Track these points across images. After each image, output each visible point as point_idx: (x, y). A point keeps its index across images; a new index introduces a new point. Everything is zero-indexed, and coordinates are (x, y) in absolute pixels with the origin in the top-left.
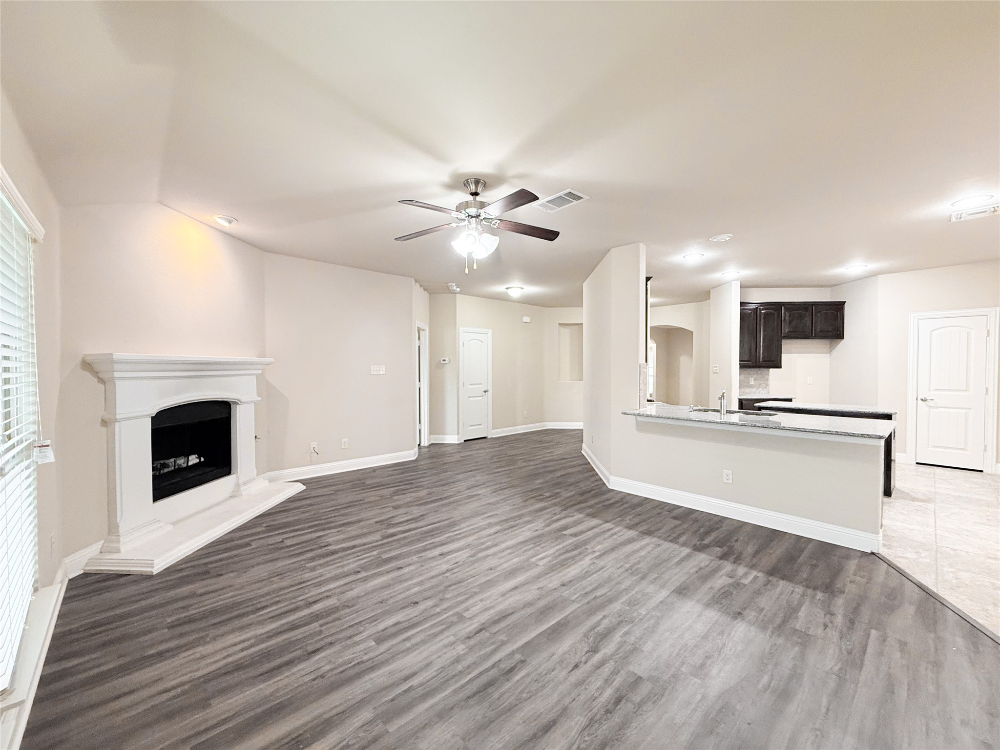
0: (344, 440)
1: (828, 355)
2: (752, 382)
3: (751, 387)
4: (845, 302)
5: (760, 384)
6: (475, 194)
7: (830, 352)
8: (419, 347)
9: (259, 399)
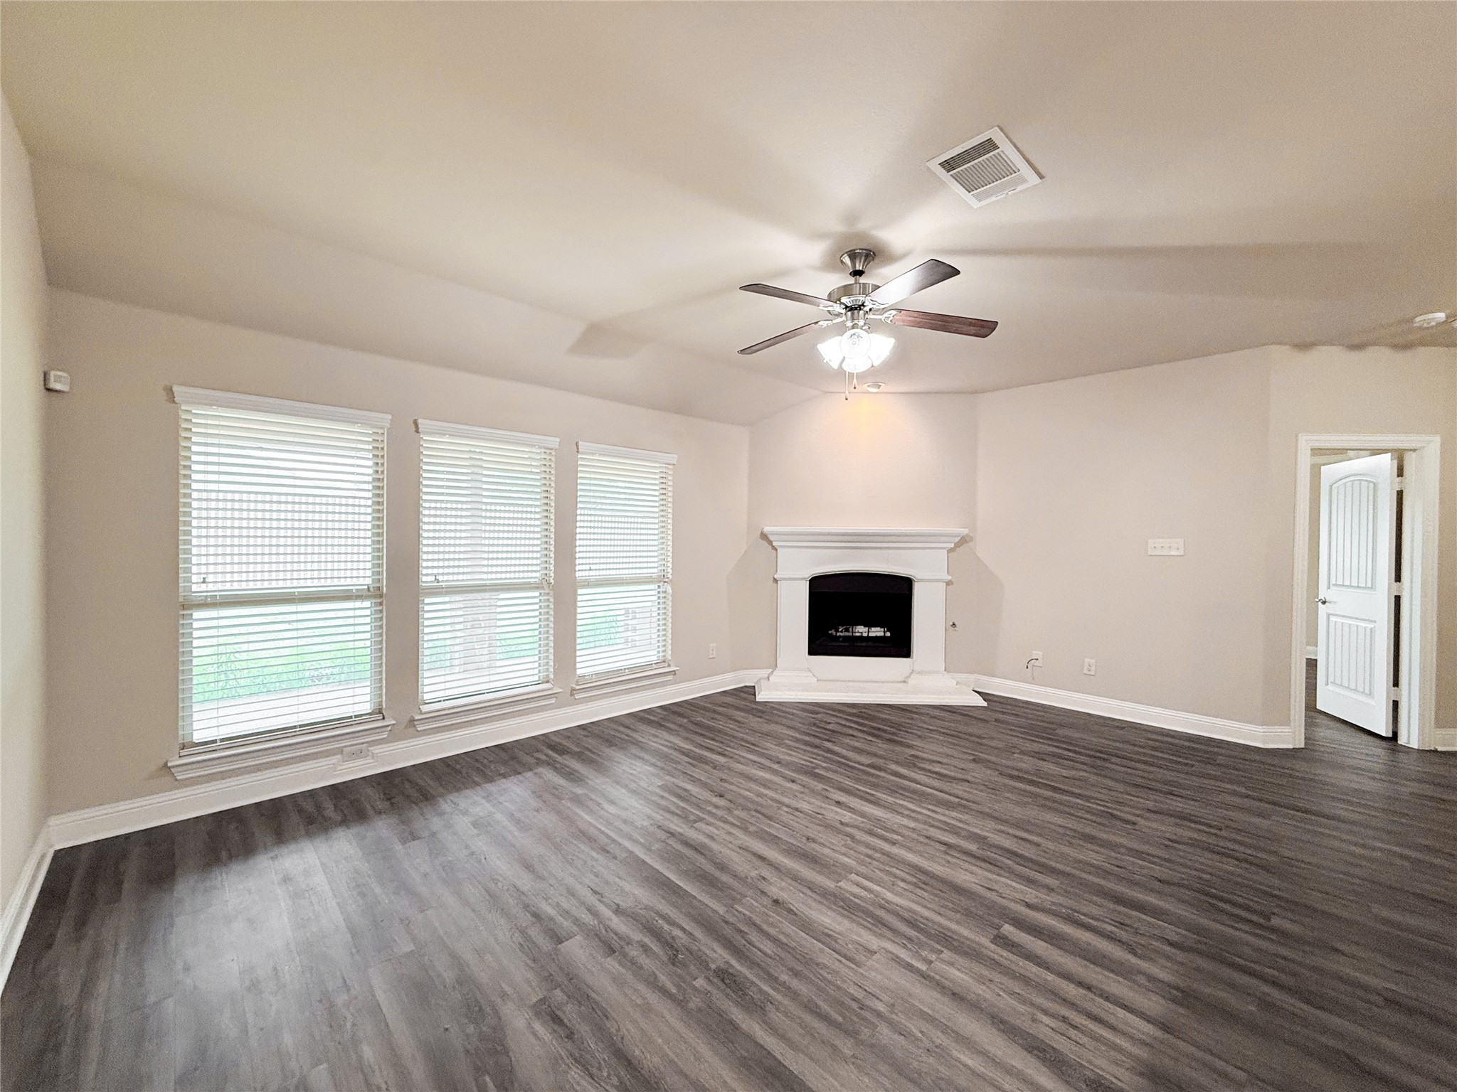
0: (1087, 660)
6: (857, 273)
8: (1400, 494)
9: (950, 578)
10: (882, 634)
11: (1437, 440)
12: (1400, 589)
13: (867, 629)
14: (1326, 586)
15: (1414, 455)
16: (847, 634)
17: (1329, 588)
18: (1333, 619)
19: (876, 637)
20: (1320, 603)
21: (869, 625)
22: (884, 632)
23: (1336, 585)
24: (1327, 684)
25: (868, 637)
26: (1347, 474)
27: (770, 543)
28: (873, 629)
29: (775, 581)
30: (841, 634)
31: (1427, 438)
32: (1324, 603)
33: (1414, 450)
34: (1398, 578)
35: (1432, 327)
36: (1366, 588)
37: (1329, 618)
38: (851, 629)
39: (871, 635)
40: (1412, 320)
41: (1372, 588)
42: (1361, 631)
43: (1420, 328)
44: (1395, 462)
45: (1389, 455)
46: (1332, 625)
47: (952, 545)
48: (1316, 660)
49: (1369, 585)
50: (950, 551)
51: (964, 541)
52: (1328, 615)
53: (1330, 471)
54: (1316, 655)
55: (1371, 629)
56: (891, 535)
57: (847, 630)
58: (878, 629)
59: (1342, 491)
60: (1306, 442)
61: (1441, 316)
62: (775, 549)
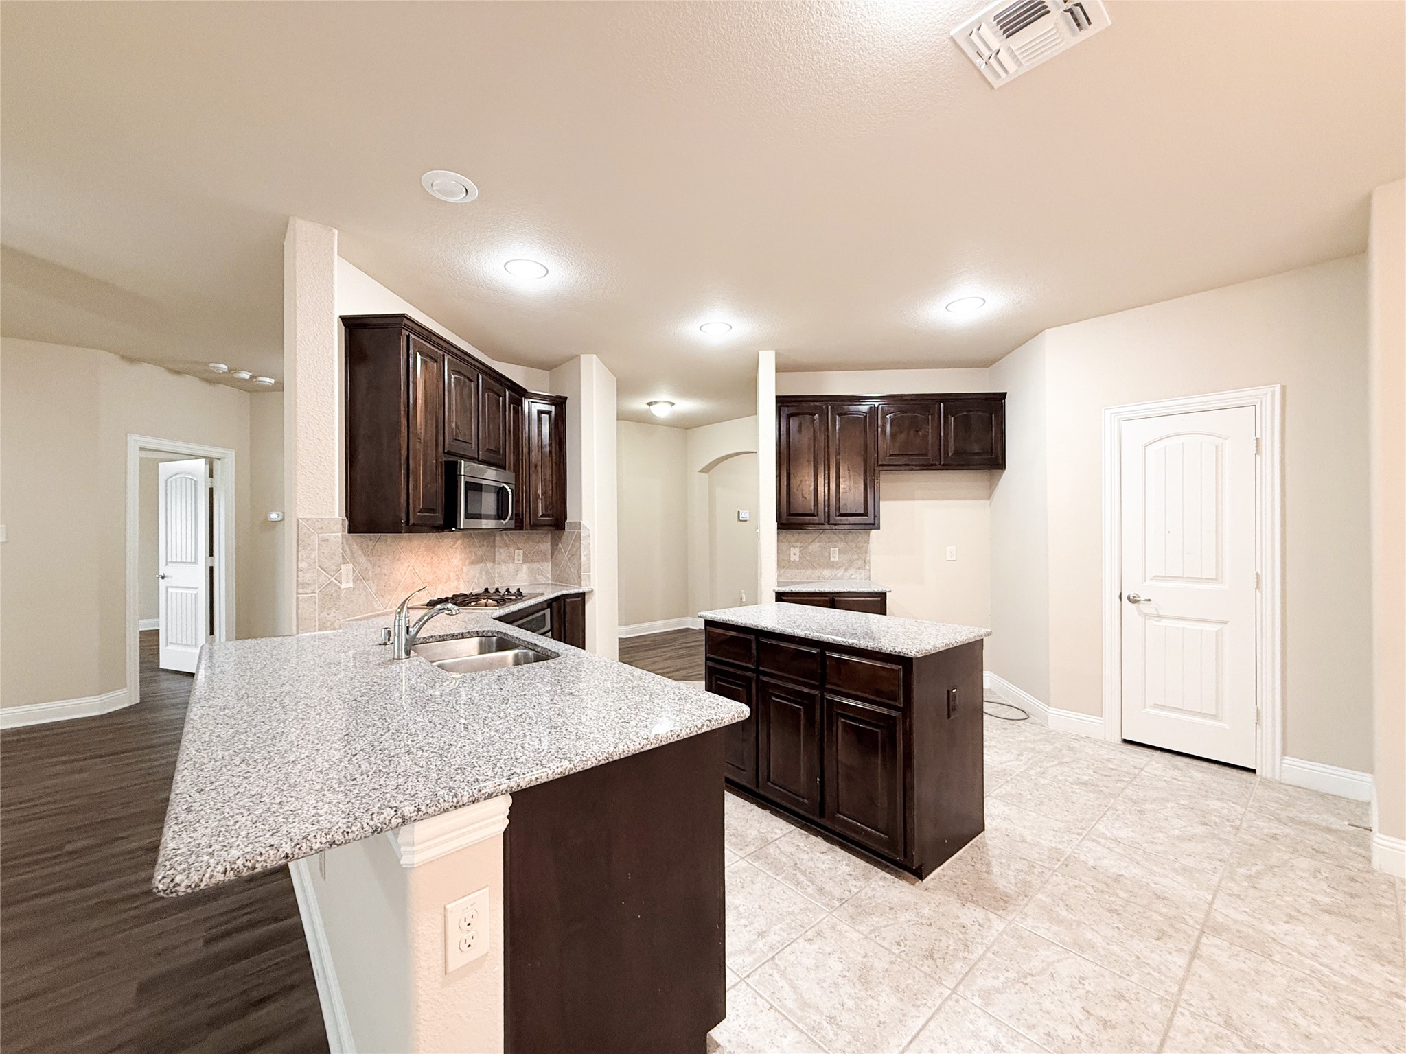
1: (988, 502)
2: (835, 557)
3: (833, 565)
4: (1006, 393)
5: (851, 562)
7: (989, 497)
8: (211, 490)
11: (234, 453)
12: (213, 561)
14: (164, 563)
15: (219, 462)
17: (167, 565)
18: (169, 590)
20: (160, 579)
23: (171, 562)
24: (167, 646)
26: (180, 471)
31: (227, 452)
32: (163, 578)
33: (219, 459)
34: (211, 554)
35: (220, 373)
36: (191, 563)
37: (167, 591)
40: (207, 364)
41: (195, 562)
42: (189, 596)
43: (212, 372)
44: (208, 466)
45: (203, 460)
46: (169, 594)
48: (158, 630)
49: (193, 561)
52: (167, 588)
53: (165, 469)
54: (158, 626)
55: (195, 594)
59: (174, 484)
60: (135, 442)
61: (225, 367)
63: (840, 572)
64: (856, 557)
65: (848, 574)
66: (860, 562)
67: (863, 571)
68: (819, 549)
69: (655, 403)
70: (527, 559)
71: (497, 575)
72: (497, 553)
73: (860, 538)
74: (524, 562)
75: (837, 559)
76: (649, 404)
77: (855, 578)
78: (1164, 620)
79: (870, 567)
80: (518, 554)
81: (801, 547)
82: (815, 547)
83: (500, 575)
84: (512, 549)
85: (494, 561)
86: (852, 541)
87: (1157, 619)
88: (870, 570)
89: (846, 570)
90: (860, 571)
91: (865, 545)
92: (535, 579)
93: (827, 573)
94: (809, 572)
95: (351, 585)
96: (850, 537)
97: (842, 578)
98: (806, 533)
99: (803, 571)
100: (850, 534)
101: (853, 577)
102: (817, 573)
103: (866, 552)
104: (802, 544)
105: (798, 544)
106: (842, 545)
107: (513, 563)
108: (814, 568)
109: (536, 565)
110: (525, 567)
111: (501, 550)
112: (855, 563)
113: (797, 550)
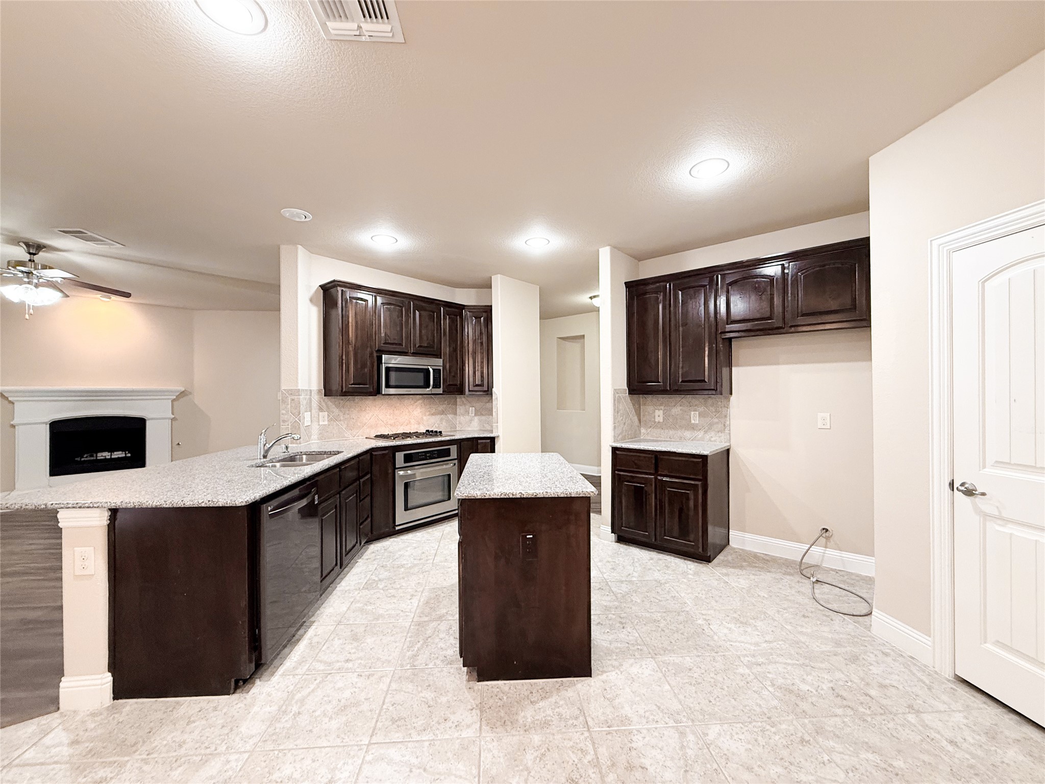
2: (695, 420)
4: (869, 238)
5: (711, 425)
9: (173, 416)
10: (124, 455)
13: (110, 454)
16: (92, 458)
19: (118, 458)
21: (111, 451)
22: (126, 454)
25: (111, 459)
27: (7, 398)
28: (115, 453)
29: (13, 426)
30: (86, 459)
38: (95, 455)
39: (113, 457)
47: (175, 397)
50: (173, 401)
51: (183, 394)
56: (127, 392)
57: (92, 456)
58: (121, 452)
62: (13, 403)
63: (700, 434)
64: (716, 420)
65: (707, 437)
66: (720, 426)
67: (723, 434)
68: (680, 412)
69: (595, 297)
70: (477, 413)
71: (458, 423)
72: (458, 409)
73: (720, 403)
74: (475, 415)
75: (697, 422)
76: (591, 298)
77: (715, 441)
78: (1010, 525)
79: (730, 430)
80: (472, 410)
81: (665, 410)
82: (676, 410)
83: (460, 423)
84: (467, 407)
85: (455, 414)
86: (712, 406)
87: (1000, 522)
88: (730, 433)
89: (706, 432)
90: (720, 434)
91: (724, 409)
92: (483, 426)
93: (688, 434)
94: (671, 432)
95: (326, 423)
96: (710, 401)
97: (702, 439)
98: (670, 398)
99: (666, 431)
100: (710, 399)
101: (712, 439)
102: (679, 433)
103: (726, 416)
104: (666, 408)
105: (662, 407)
106: (701, 409)
107: (468, 415)
108: (675, 429)
109: (483, 418)
110: (476, 418)
111: (461, 407)
112: (715, 426)
113: (661, 412)
